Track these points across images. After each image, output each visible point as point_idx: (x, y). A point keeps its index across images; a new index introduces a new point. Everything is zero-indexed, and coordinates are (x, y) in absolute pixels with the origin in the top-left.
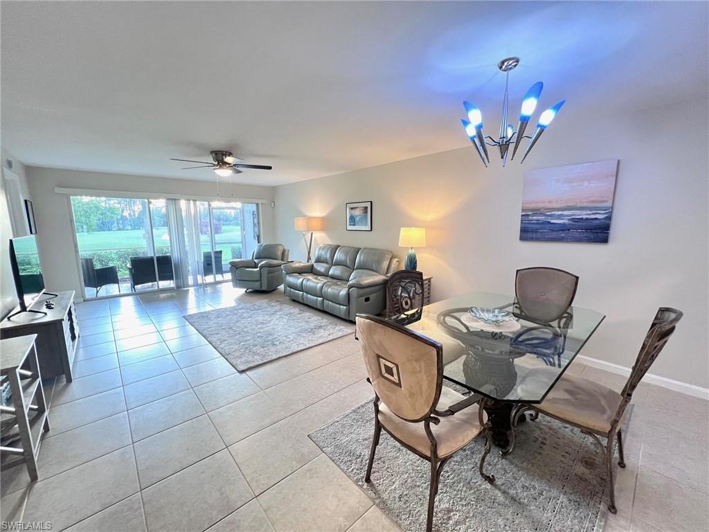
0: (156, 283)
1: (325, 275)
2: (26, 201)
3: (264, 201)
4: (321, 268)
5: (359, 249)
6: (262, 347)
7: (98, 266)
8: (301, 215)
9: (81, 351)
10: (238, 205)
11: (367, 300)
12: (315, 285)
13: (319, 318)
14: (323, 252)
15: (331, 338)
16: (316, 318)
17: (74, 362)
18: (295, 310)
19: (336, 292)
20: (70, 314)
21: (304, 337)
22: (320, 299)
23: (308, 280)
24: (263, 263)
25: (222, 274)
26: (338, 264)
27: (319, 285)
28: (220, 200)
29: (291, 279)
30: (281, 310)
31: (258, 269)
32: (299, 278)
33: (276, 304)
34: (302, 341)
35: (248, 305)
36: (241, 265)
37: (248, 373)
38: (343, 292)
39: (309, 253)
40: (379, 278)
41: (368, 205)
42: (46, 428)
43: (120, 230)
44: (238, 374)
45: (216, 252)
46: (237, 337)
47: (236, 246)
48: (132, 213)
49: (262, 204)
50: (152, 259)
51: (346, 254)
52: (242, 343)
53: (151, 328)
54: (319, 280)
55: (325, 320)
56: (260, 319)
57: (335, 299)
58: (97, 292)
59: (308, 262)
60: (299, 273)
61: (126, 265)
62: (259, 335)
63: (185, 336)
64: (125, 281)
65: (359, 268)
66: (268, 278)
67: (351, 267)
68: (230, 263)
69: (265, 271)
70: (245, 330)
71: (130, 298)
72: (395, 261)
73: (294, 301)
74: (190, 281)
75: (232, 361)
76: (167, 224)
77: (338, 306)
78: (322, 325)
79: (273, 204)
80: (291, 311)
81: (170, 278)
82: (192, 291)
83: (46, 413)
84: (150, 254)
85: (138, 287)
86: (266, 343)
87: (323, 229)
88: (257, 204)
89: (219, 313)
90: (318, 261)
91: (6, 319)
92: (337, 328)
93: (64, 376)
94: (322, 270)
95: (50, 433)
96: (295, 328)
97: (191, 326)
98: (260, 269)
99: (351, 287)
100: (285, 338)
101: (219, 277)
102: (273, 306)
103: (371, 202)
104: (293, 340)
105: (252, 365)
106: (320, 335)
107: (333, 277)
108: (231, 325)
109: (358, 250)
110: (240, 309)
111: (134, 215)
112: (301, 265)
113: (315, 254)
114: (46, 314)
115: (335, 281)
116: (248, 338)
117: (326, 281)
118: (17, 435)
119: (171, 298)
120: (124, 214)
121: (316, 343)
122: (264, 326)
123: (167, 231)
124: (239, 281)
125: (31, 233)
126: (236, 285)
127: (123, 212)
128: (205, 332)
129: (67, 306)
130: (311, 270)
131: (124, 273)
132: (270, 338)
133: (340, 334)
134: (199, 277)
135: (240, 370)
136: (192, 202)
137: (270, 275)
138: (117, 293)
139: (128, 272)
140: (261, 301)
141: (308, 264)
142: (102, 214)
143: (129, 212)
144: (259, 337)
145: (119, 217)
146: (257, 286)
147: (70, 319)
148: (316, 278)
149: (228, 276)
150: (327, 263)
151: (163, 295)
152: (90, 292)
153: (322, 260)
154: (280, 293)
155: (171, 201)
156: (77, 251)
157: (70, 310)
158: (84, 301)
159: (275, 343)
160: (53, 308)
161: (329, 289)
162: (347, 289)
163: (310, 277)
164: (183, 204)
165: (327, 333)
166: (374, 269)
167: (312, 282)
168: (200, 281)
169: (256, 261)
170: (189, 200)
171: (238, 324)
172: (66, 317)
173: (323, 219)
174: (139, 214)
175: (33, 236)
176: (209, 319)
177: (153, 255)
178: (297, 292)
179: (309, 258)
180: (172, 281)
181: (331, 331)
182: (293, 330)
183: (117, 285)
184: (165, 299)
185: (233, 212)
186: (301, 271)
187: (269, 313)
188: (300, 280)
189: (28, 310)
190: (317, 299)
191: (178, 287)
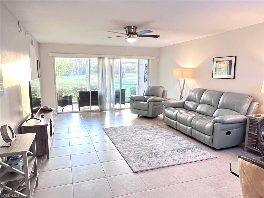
0: (90, 106)
1: (194, 110)
2: (37, 60)
3: (153, 58)
4: (190, 105)
5: (223, 93)
6: (149, 157)
7: (64, 95)
8: (178, 67)
9: (54, 141)
10: (136, 60)
11: (228, 133)
12: (186, 117)
13: (188, 142)
14: (193, 94)
15: (197, 159)
16: (185, 141)
17: (51, 148)
18: (171, 133)
19: (203, 125)
20: (51, 121)
21: (177, 154)
22: (189, 128)
23: (181, 113)
24: (150, 99)
25: (124, 104)
26: (204, 103)
27: (189, 118)
28: (125, 58)
29: (168, 111)
30: (161, 132)
31: (147, 103)
32: (174, 111)
33: (157, 127)
34: (176, 157)
35: (140, 126)
36: (136, 99)
37: (140, 174)
38: (209, 125)
39: (181, 94)
40: (240, 117)
41: (233, 59)
42: (37, 185)
43: (74, 75)
44: (133, 173)
45: (122, 90)
46: (133, 147)
47: (133, 86)
48: (80, 66)
49: (151, 59)
50: (89, 92)
51: (211, 96)
52: (136, 152)
53: (86, 134)
54: (189, 114)
55: (192, 144)
56: (147, 136)
57: (201, 130)
58: (63, 109)
59: (180, 99)
60: (174, 108)
61: (76, 95)
62: (146, 148)
63: (103, 142)
64: (75, 103)
65: (222, 107)
66: (153, 108)
67: (215, 106)
68: (130, 98)
69: (151, 104)
70: (138, 143)
71: (77, 114)
72: (255, 104)
73: (169, 126)
74: (107, 106)
75: (130, 163)
76: (97, 72)
77: (203, 135)
78: (191, 147)
79: (158, 59)
80: (167, 133)
81: (97, 104)
82: (108, 113)
83: (38, 176)
84: (88, 90)
85: (81, 108)
86: (151, 155)
87: (193, 77)
88: (148, 60)
89: (123, 129)
90: (189, 99)
91: (26, 121)
92: (202, 152)
93: (46, 155)
94: (191, 107)
95: (38, 187)
96: (171, 146)
97: (106, 135)
98: (148, 103)
99: (216, 122)
100: (163, 153)
101: (123, 106)
102: (155, 129)
103: (236, 57)
104: (169, 156)
105: (142, 169)
106: (189, 155)
107: (199, 113)
108: (130, 138)
109: (221, 94)
110: (135, 128)
111: (81, 67)
112: (176, 102)
113: (186, 95)
114: (41, 121)
115: (201, 116)
116: (140, 149)
117: (194, 115)
118: (24, 186)
119: (97, 116)
120: (77, 66)
121: (186, 161)
122: (150, 142)
123: (97, 76)
124: (134, 109)
125: (38, 77)
126: (133, 112)
127: (76, 65)
128: (114, 141)
129: (50, 117)
130: (183, 106)
131: (75, 100)
132: (154, 151)
133: (205, 157)
134: (112, 105)
135: (135, 171)
136: (111, 59)
137: (154, 107)
138: (71, 110)
139: (77, 99)
140: (148, 124)
141: (180, 101)
142: (67, 67)
143: (79, 65)
144: (146, 149)
145: (75, 68)
146: (145, 113)
147: (51, 124)
148: (187, 112)
149: (128, 105)
150: (195, 101)
151: (93, 114)
152: (60, 109)
153: (191, 99)
154: (160, 120)
155: (100, 59)
156: (55, 87)
157: (51, 119)
158: (57, 114)
159: (157, 156)
160: (44, 118)
161: (197, 122)
162: (212, 123)
163: (182, 111)
164: (106, 60)
165: (194, 154)
166: (236, 109)
167: (183, 114)
168: (112, 107)
169: (146, 97)
170: (110, 58)
171: (133, 138)
172: (49, 124)
173: (193, 69)
174: (83, 66)
175: (39, 79)
176: (117, 132)
177: (89, 90)
178: (173, 120)
179: (181, 98)
180: (97, 106)
181: (198, 153)
182: (169, 148)
183: (72, 106)
184: (94, 117)
185: (131, 65)
186: (175, 106)
187: (153, 133)
188: (175, 113)
189: (34, 118)
190: (187, 128)
191: (101, 110)
